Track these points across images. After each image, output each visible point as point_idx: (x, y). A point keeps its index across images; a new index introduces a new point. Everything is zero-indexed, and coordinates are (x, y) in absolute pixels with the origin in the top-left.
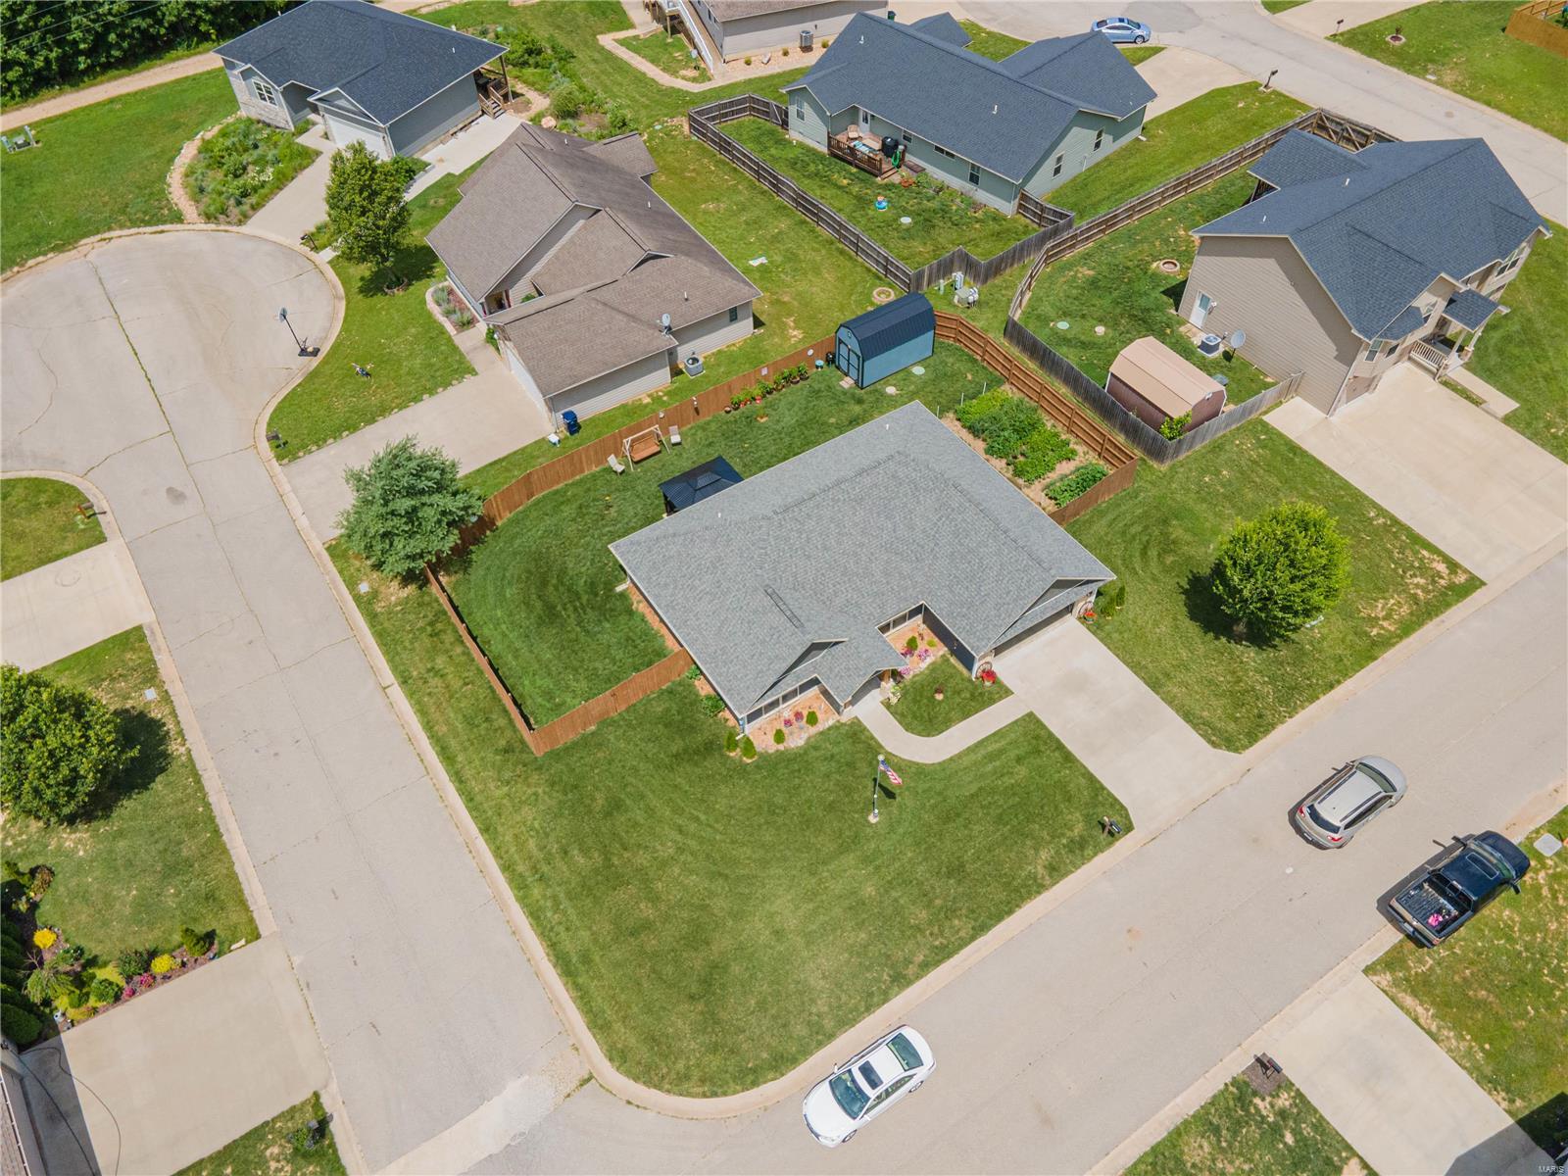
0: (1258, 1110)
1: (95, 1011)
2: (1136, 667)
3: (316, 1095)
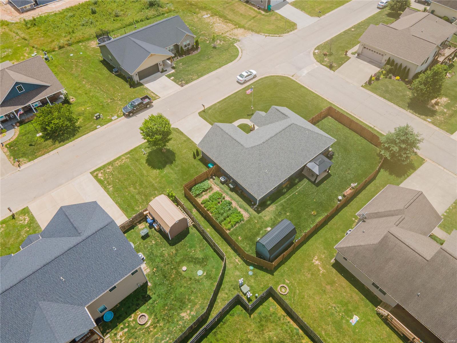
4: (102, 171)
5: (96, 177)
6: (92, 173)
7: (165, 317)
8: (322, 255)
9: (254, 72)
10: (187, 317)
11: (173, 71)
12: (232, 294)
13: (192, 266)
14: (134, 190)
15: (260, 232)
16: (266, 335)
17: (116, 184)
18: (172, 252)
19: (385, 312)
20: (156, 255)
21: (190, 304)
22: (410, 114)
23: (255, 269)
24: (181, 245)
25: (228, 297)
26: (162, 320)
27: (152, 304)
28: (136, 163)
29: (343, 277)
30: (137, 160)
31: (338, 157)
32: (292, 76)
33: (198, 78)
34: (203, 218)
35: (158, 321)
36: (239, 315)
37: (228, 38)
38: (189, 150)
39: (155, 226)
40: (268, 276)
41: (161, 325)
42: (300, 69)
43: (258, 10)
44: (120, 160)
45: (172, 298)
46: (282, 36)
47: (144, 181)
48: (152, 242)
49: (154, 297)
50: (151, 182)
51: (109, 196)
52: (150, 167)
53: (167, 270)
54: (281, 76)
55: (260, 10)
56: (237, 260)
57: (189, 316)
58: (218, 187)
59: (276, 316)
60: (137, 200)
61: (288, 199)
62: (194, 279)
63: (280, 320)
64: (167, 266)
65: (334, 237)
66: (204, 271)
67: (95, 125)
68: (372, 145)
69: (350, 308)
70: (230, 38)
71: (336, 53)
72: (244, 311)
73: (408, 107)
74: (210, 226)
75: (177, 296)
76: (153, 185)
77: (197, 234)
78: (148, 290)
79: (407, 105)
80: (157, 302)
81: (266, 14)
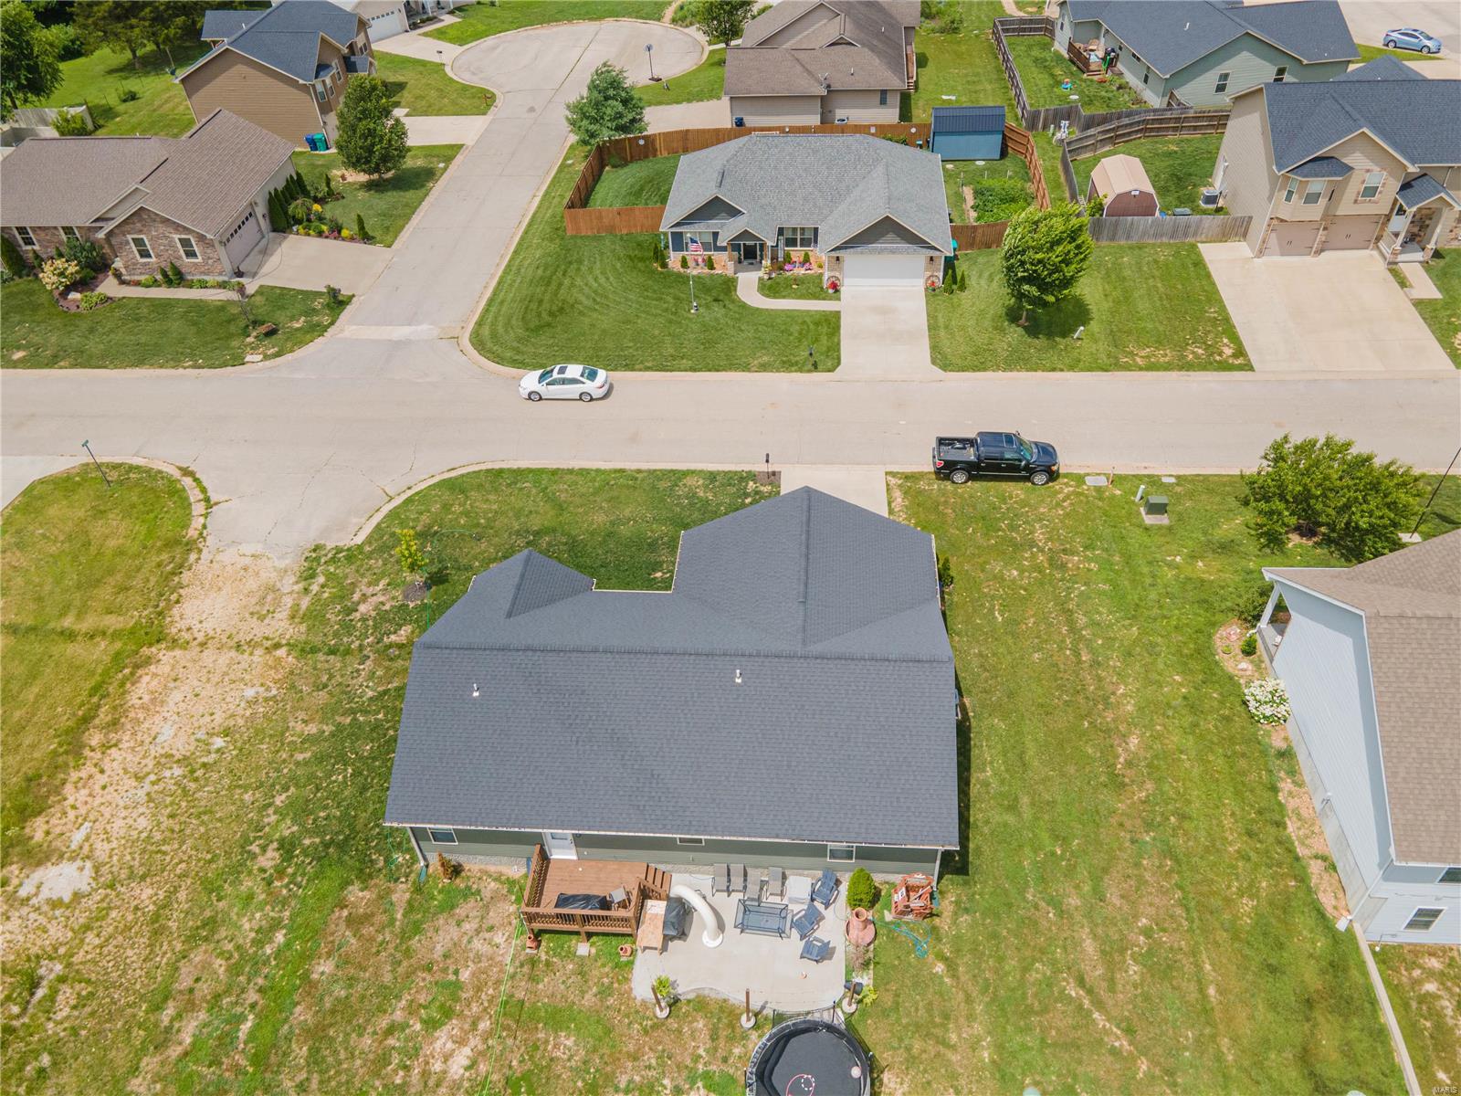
0: (747, 485)
1: (309, 235)
2: (932, 317)
3: (353, 296)
4: (1218, 358)
5: (1240, 352)
6: (1249, 367)
67: (1178, 489)
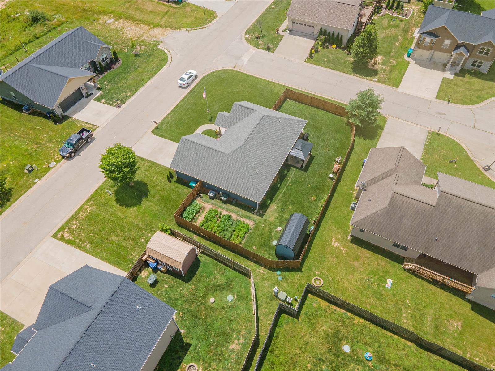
1: (315, 45)
4: (66, 230)
5: (62, 239)
6: (54, 236)
7: (214, 358)
8: (338, 236)
9: (194, 73)
10: (237, 348)
11: (100, 92)
12: (271, 306)
13: (219, 295)
14: (117, 239)
15: (271, 235)
16: (321, 331)
17: (91, 239)
18: (191, 289)
19: (412, 266)
20: (175, 298)
21: (234, 334)
22: (358, 78)
23: (283, 272)
24: (198, 277)
25: (269, 311)
26: (212, 362)
27: (195, 350)
28: (105, 207)
29: (364, 249)
30: (105, 204)
31: (313, 137)
32: (234, 67)
33: (134, 94)
34: (208, 242)
35: (209, 365)
36: (287, 324)
37: (148, 41)
38: (160, 175)
39: (161, 269)
40: (297, 275)
41: (213, 367)
42: (239, 58)
43: (167, 4)
44: (84, 210)
45: (213, 335)
46: (205, 27)
47: (125, 224)
48: (164, 286)
49: (192, 342)
50: (133, 223)
51: (90, 254)
52: (124, 207)
53: (194, 309)
54: (223, 70)
55: (170, 4)
56: (261, 271)
57: (239, 346)
58: (209, 204)
59: (322, 310)
60: (125, 248)
61: (284, 193)
62: (226, 307)
63: (326, 311)
64: (192, 305)
65: (342, 215)
66: (233, 295)
67: (31, 180)
68: (338, 116)
69: (381, 274)
70: (150, 41)
71: (268, 34)
72: (290, 317)
73: (354, 71)
74: (219, 247)
75: (217, 331)
76: (136, 225)
77: (209, 261)
78: (183, 338)
79: (352, 71)
80: (199, 346)
81: (178, 6)
